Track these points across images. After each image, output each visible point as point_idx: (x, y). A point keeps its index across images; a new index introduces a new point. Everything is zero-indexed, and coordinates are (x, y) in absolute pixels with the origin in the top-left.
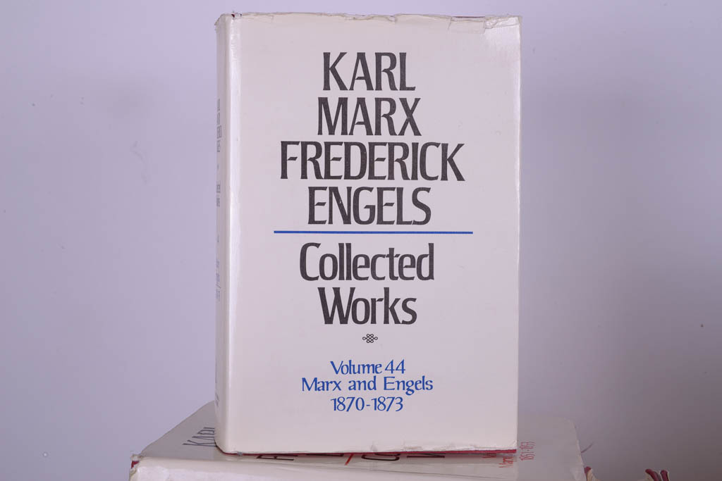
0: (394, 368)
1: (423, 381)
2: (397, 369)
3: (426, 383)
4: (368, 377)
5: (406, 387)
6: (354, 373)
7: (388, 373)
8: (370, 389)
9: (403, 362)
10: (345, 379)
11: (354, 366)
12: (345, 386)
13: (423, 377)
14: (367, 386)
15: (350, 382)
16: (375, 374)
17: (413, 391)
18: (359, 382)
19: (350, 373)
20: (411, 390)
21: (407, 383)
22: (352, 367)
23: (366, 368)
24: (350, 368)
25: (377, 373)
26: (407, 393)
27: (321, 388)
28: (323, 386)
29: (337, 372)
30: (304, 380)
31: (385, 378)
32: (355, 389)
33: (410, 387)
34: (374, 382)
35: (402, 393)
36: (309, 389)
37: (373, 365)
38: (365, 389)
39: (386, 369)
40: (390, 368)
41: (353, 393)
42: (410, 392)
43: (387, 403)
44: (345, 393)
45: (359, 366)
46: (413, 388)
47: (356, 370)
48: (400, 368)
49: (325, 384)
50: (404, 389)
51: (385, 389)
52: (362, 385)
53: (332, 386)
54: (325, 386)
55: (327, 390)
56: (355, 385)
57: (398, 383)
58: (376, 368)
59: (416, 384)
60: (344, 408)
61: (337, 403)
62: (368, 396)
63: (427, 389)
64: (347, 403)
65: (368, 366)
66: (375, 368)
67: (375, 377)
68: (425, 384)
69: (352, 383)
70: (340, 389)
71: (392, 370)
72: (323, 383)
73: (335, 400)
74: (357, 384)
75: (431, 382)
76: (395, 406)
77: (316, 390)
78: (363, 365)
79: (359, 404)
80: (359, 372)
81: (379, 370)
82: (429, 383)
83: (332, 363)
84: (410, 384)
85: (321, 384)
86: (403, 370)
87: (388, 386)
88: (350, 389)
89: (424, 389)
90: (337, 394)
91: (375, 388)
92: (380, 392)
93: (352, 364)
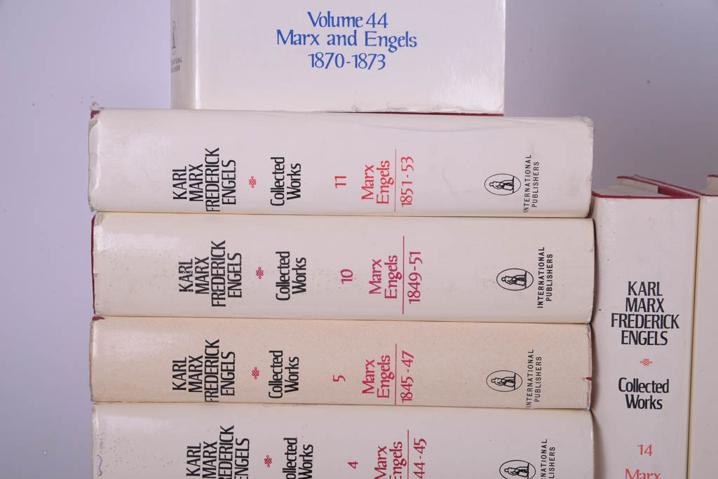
0: (376, 21)
1: (407, 37)
2: (379, 23)
3: (410, 39)
4: (348, 31)
5: (389, 44)
6: (334, 26)
7: (369, 27)
8: (350, 44)
9: (385, 15)
10: (324, 32)
11: (333, 18)
12: (323, 40)
13: (407, 33)
14: (347, 41)
15: (329, 36)
16: (356, 28)
17: (396, 48)
18: (338, 36)
19: (329, 26)
20: (393, 47)
21: (390, 38)
22: (331, 19)
23: (346, 20)
24: (329, 20)
25: (358, 26)
26: (389, 50)
27: (298, 42)
28: (300, 40)
29: (315, 25)
30: (279, 32)
31: (366, 33)
32: (334, 43)
33: (392, 44)
34: (355, 37)
35: (384, 50)
36: (285, 42)
37: (353, 18)
38: (345, 44)
39: (367, 23)
40: (371, 21)
41: (332, 49)
42: (392, 49)
43: (369, 60)
44: (323, 48)
45: (338, 18)
46: (396, 44)
47: (335, 23)
48: (382, 21)
49: (302, 37)
50: (386, 45)
51: (366, 44)
52: (342, 39)
53: (309, 40)
54: (302, 39)
55: (304, 44)
56: (334, 39)
57: (381, 38)
58: (357, 21)
59: (399, 40)
60: (323, 65)
61: (316, 59)
62: (348, 52)
63: (411, 45)
64: (326, 59)
65: (348, 18)
66: (355, 21)
67: (355, 31)
68: (408, 40)
69: (331, 38)
70: (318, 44)
71: (374, 24)
72: (300, 35)
73: (313, 55)
74: (336, 38)
75: (415, 38)
76: (377, 64)
77: (292, 43)
78: (343, 18)
79: (338, 60)
80: (338, 25)
81: (359, 23)
82: (413, 39)
83: (309, 13)
84: (393, 40)
85: (297, 38)
86: (385, 24)
87: (370, 42)
88: (328, 43)
89: (407, 46)
90: (314, 49)
91: (355, 43)
92: (361, 48)
93: (331, 16)
